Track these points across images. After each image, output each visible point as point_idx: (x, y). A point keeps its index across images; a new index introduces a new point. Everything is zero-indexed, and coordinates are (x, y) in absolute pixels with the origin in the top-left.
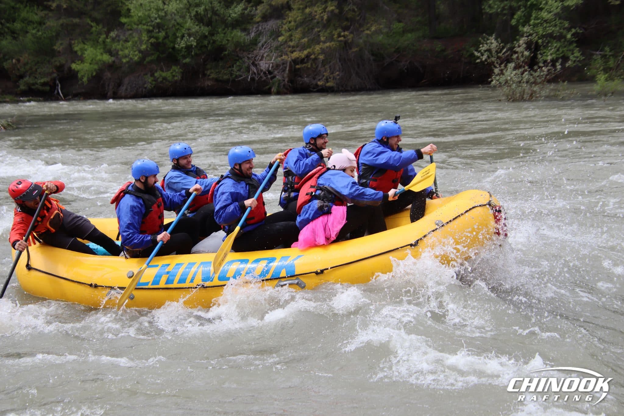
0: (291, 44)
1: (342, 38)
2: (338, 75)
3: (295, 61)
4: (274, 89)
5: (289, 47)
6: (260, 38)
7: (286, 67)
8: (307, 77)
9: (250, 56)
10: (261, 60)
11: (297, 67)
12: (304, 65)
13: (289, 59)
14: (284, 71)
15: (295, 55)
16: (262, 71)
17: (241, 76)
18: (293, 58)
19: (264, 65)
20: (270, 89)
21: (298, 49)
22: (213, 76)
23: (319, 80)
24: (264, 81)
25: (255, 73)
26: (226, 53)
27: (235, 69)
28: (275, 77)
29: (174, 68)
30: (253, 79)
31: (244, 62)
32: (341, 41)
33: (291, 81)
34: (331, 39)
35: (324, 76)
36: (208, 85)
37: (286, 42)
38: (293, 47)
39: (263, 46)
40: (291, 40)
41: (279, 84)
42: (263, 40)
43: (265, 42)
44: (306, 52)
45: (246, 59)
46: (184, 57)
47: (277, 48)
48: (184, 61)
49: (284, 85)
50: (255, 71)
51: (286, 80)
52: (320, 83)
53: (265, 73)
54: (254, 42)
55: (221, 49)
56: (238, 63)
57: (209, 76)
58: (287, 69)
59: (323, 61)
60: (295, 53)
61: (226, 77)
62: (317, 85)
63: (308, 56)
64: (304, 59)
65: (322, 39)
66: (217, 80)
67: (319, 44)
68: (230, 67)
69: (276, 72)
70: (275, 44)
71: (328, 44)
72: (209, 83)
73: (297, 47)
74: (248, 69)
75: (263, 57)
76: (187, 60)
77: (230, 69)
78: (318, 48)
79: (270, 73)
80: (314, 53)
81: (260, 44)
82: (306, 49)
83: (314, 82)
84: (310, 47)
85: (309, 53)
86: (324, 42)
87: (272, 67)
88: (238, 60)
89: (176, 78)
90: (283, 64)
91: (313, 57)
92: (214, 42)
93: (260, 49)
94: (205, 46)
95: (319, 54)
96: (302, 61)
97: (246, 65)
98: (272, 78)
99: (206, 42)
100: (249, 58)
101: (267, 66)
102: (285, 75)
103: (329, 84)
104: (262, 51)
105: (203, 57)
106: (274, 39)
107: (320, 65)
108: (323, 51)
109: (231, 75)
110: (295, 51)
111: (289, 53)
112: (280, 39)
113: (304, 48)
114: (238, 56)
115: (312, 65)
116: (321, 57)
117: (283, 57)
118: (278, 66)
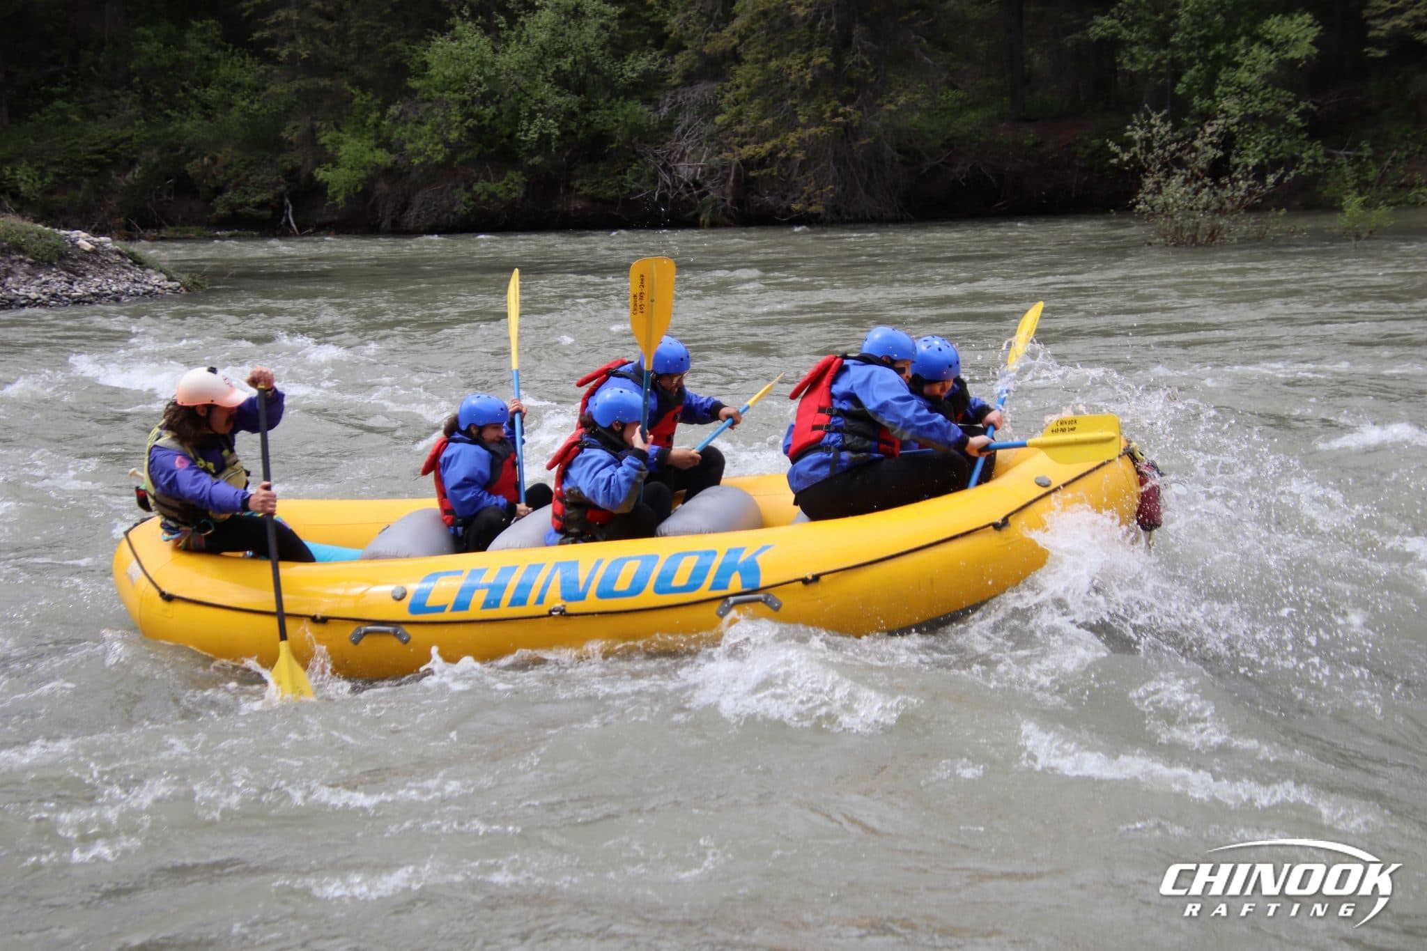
0: (740, 129)
1: (840, 119)
2: (832, 191)
3: (747, 164)
4: (705, 218)
5: (736, 135)
6: (680, 118)
7: (728, 175)
8: (769, 194)
9: (659, 152)
10: (680, 160)
11: (752, 174)
12: (764, 171)
13: (736, 159)
14: (725, 181)
15: (748, 151)
16: (681, 181)
17: (640, 191)
18: (744, 157)
19: (685, 170)
20: (697, 216)
21: (754, 139)
22: (586, 190)
23: (794, 200)
24: (685, 201)
25: (668, 187)
26: (614, 146)
27: (629, 177)
28: (706, 193)
29: (511, 174)
30: (663, 197)
31: (647, 164)
32: (838, 124)
33: (738, 202)
34: (818, 120)
35: (803, 192)
36: (576, 209)
37: (729, 125)
38: (744, 135)
39: (684, 132)
40: (740, 122)
41: (715, 207)
42: (684, 121)
43: (689, 126)
44: (768, 145)
45: (650, 159)
46: (532, 153)
47: (711, 138)
48: (530, 162)
49: (724, 210)
50: (668, 181)
51: (729, 199)
52: (796, 207)
53: (687, 186)
54: (667, 126)
55: (603, 138)
56: (635, 167)
57: (578, 190)
58: (732, 178)
59: (802, 162)
60: (747, 148)
61: (610, 193)
62: (789, 209)
63: (772, 154)
64: (764, 159)
65: (802, 119)
66: (593, 199)
67: (794, 130)
68: (619, 173)
69: (709, 184)
70: (708, 129)
71: (812, 131)
72: (578, 204)
73: (752, 135)
74: (655, 178)
75: (683, 154)
76: (537, 159)
77: (619, 177)
78: (792, 138)
79: (697, 185)
80: (784, 148)
81: (679, 130)
82: (768, 140)
83: (784, 205)
84: (777, 136)
85: (775, 146)
86: (805, 127)
87: (702, 173)
88: (635, 161)
89: (514, 195)
90: (724, 168)
91: (782, 155)
92: (589, 124)
93: (679, 140)
94: (572, 133)
95: (794, 149)
96: (761, 163)
97: (651, 170)
98: (701, 196)
99: (573, 125)
100: (656, 156)
101: (692, 171)
102: (728, 190)
103: (813, 209)
104: (683, 143)
105: (567, 154)
106: (706, 121)
107: (796, 172)
108: (802, 143)
109: (622, 188)
110: (746, 143)
111: (735, 148)
112: (719, 119)
113: (764, 138)
114: (634, 152)
115: (780, 170)
116: (799, 155)
117: (722, 156)
118: (712, 171)
